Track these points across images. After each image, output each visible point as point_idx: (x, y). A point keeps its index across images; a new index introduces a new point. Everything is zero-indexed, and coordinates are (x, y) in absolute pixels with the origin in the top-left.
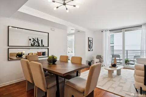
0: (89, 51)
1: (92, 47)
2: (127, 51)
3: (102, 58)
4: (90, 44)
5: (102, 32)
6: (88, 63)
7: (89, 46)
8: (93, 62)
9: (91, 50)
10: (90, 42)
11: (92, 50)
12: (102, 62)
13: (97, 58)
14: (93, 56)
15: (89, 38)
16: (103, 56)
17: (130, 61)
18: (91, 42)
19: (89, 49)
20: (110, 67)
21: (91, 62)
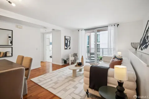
0: (65, 49)
1: (69, 45)
2: (103, 49)
3: (77, 56)
4: (66, 42)
5: (79, 31)
7: (66, 45)
9: (68, 48)
10: (67, 40)
11: (70, 49)
15: (65, 37)
18: (69, 40)
19: (66, 48)
21: (66, 60)
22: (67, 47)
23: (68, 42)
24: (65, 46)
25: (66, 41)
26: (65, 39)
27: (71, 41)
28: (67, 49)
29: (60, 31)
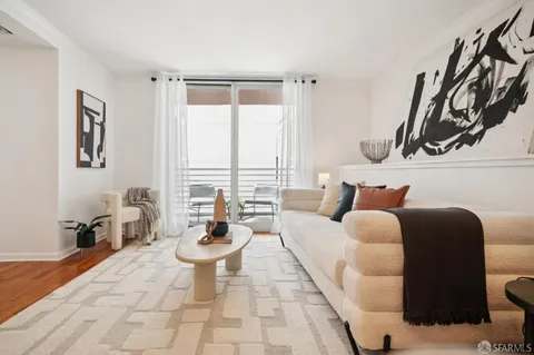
0: (82, 164)
1: (100, 148)
3: (153, 202)
4: (86, 129)
5: (154, 79)
6: (74, 234)
7: (85, 141)
8: (106, 225)
9: (96, 162)
10: (92, 119)
11: (103, 165)
12: (156, 218)
13: (130, 204)
14: (107, 195)
15: (80, 94)
16: (156, 193)
17: (246, 205)
18: (98, 119)
19: (85, 157)
20: (201, 243)
21: (93, 226)
22: (89, 152)
23: (97, 129)
24: (79, 145)
25: (86, 120)
26: (82, 110)
27: (107, 126)
28: (87, 165)
29: (52, 49)
